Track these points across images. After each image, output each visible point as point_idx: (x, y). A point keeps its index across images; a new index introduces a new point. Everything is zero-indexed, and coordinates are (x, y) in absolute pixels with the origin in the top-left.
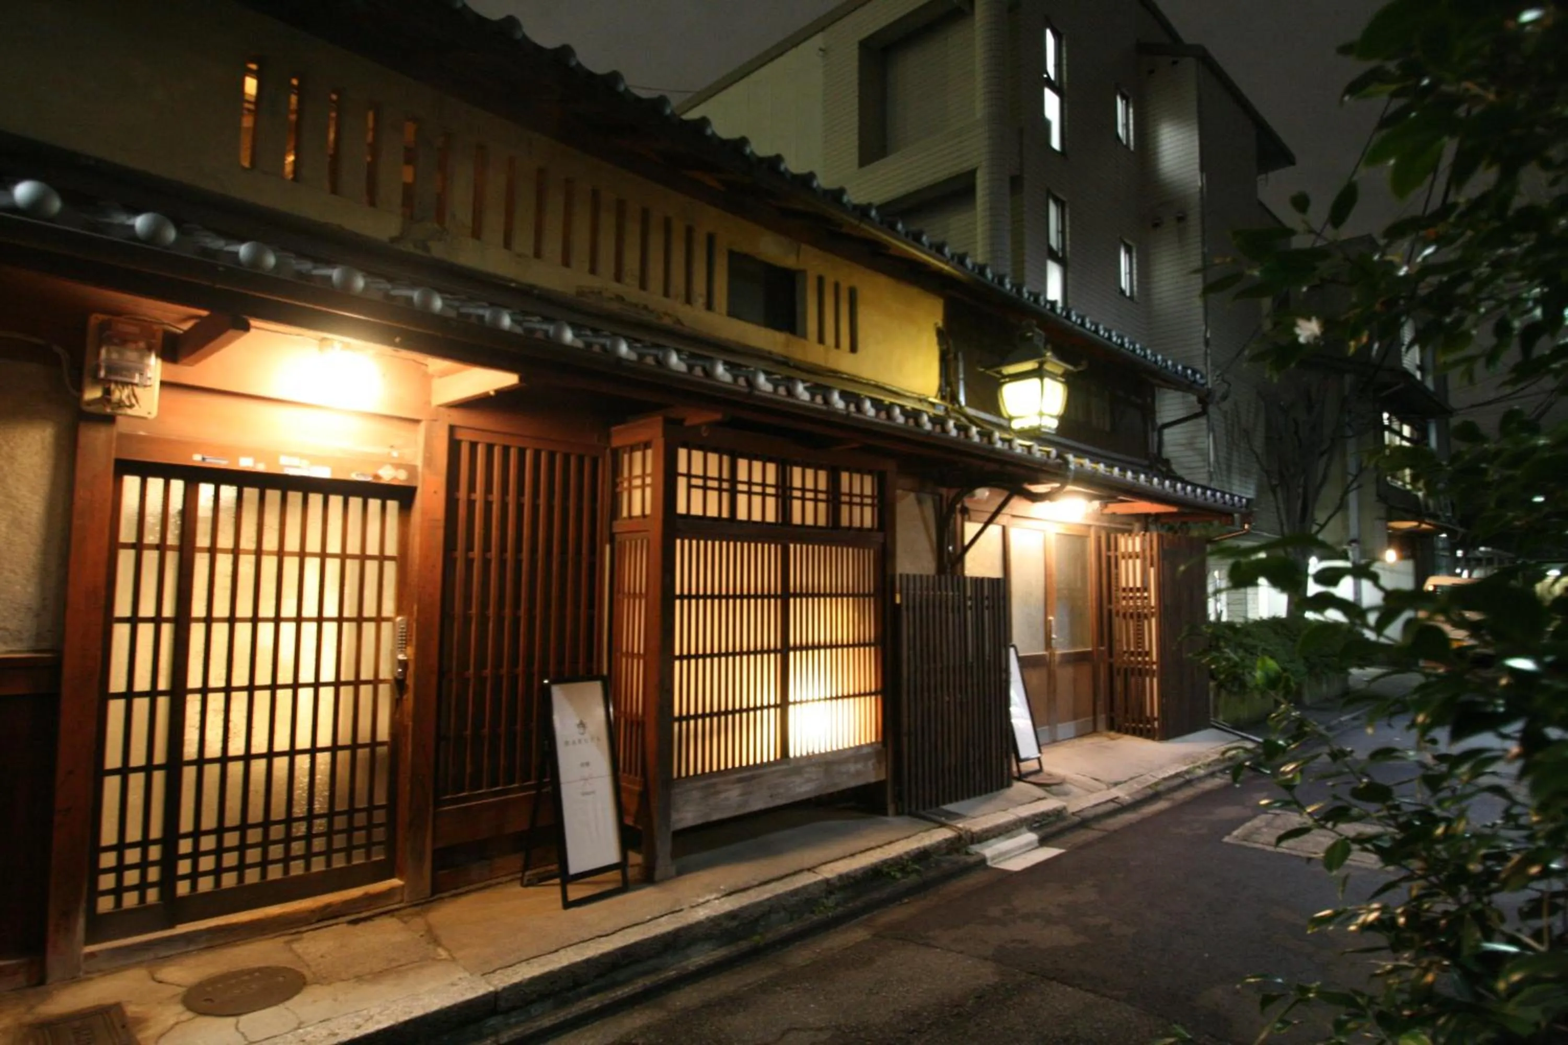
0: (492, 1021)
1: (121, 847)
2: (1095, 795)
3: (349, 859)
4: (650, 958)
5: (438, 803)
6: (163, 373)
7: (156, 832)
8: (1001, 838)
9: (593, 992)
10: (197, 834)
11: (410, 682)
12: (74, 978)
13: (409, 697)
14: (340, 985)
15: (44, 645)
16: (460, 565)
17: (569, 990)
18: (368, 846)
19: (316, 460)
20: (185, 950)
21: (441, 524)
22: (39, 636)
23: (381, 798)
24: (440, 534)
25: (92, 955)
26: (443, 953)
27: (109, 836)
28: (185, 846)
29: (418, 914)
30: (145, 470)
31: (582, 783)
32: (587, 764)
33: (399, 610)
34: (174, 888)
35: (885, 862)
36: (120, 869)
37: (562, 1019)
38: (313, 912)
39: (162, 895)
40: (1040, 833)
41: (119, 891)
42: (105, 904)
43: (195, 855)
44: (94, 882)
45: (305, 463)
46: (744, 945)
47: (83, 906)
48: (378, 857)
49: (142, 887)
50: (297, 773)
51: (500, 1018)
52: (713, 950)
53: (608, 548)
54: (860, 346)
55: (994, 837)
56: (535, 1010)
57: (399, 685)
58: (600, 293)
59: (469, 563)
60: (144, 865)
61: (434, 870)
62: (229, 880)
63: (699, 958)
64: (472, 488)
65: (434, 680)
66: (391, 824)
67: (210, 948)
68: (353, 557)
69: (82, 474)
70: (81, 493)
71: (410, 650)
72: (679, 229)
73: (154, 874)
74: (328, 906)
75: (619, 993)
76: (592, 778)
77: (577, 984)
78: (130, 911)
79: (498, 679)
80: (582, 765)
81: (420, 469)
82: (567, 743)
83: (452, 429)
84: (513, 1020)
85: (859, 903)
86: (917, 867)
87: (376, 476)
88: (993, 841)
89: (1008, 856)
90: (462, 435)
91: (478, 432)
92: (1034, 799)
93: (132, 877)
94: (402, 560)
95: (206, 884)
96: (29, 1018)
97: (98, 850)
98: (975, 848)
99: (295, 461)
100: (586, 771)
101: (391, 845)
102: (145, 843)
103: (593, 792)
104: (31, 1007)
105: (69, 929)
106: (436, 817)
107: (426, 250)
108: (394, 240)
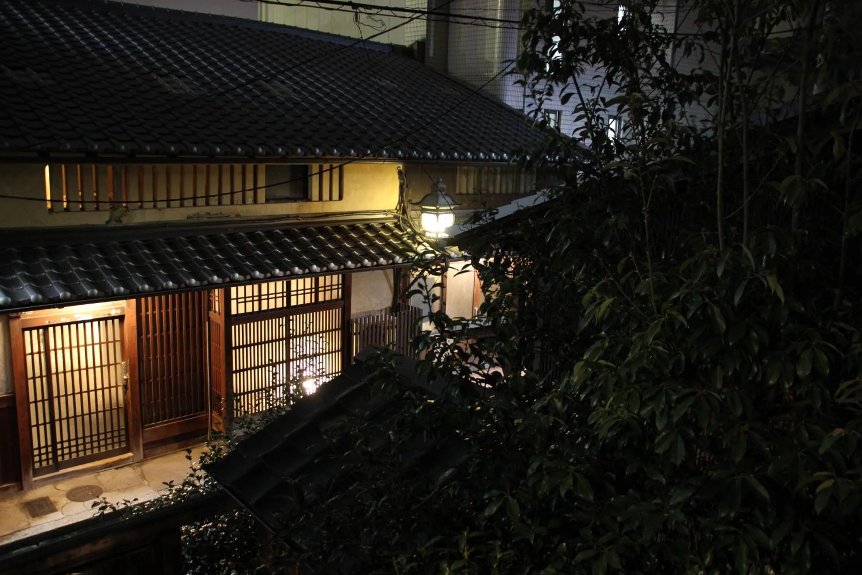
1: (39, 448)
3: (113, 447)
5: (143, 428)
7: (49, 443)
10: (62, 442)
11: (129, 386)
12: (31, 488)
13: (129, 391)
14: (113, 493)
15: (10, 391)
16: (144, 341)
18: (120, 442)
19: (87, 313)
21: (136, 328)
22: (7, 389)
23: (123, 426)
24: (135, 332)
25: (35, 481)
26: (146, 483)
27: (35, 445)
28: (59, 446)
29: (139, 466)
30: (31, 329)
33: (123, 359)
34: (57, 459)
36: (40, 455)
38: (103, 465)
39: (53, 462)
41: (40, 461)
42: (37, 465)
43: (62, 448)
44: (33, 459)
45: (83, 315)
47: (31, 467)
48: (124, 445)
49: (47, 460)
50: (92, 420)
53: (207, 323)
54: (345, 195)
57: (125, 387)
58: (199, 215)
59: (148, 339)
60: (47, 453)
61: (144, 450)
62: (74, 456)
64: (147, 310)
65: (138, 385)
66: (127, 435)
67: (71, 478)
68: (104, 343)
69: (13, 337)
70: (13, 343)
71: (128, 375)
72: (238, 168)
73: (50, 456)
74: (108, 463)
78: (45, 467)
79: (163, 381)
81: (126, 308)
87: (109, 314)
93: (44, 457)
94: (122, 341)
95: (67, 457)
96: (22, 501)
97: (32, 450)
99: (79, 316)
101: (128, 442)
102: (46, 447)
104: (21, 498)
105: (28, 474)
106: (143, 432)
107: (121, 221)
108: (107, 222)
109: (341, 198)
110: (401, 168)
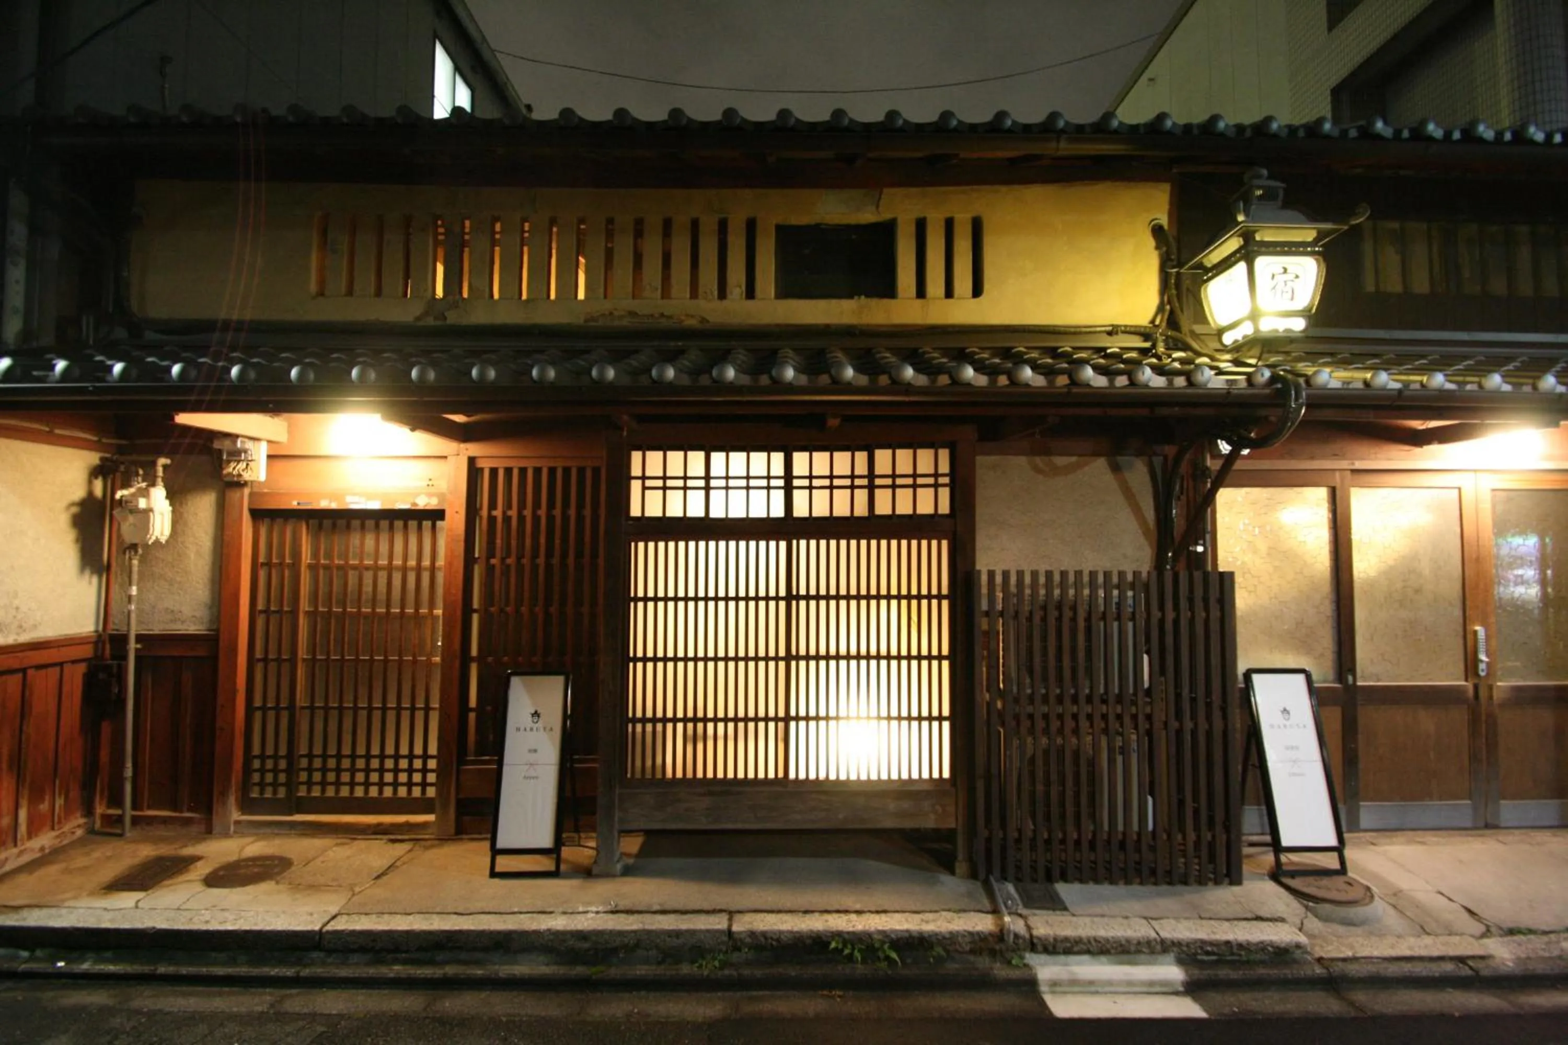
0: (315, 955)
1: (263, 756)
2: (1428, 940)
3: (395, 792)
4: (475, 949)
5: (460, 762)
6: (268, 450)
7: (283, 751)
8: (1103, 959)
9: (405, 962)
17: (389, 951)
18: (409, 785)
19: (370, 497)
20: (288, 832)
21: (462, 537)
28: (303, 762)
31: (527, 767)
32: (535, 751)
34: (295, 789)
35: (838, 934)
37: (357, 975)
39: (287, 793)
40: (1196, 972)
41: (262, 784)
42: (255, 792)
43: (310, 770)
45: (363, 499)
46: (580, 970)
47: (233, 791)
49: (276, 785)
51: (322, 955)
52: (547, 965)
54: (987, 286)
55: (1088, 952)
56: (355, 958)
58: (611, 314)
59: (491, 568)
60: (276, 771)
61: (457, 815)
62: (330, 791)
63: (522, 969)
64: (492, 506)
65: (457, 663)
68: (411, 568)
69: (227, 521)
70: (227, 533)
72: (709, 225)
73: (282, 778)
75: (419, 972)
76: (537, 764)
77: (397, 950)
78: (268, 799)
80: (530, 751)
81: (446, 495)
82: (518, 729)
83: (472, 461)
84: (330, 960)
85: (759, 973)
86: (894, 955)
87: (415, 504)
88: (1086, 958)
89: (1093, 989)
90: (480, 464)
91: (494, 459)
92: (1249, 915)
93: (269, 777)
95: (316, 791)
98: (1031, 959)
99: (356, 499)
100: (532, 757)
102: (276, 756)
103: (537, 778)
105: (224, 803)
106: (458, 771)
107: (445, 318)
108: (418, 319)
109: (977, 291)
110: (1164, 221)
